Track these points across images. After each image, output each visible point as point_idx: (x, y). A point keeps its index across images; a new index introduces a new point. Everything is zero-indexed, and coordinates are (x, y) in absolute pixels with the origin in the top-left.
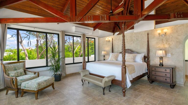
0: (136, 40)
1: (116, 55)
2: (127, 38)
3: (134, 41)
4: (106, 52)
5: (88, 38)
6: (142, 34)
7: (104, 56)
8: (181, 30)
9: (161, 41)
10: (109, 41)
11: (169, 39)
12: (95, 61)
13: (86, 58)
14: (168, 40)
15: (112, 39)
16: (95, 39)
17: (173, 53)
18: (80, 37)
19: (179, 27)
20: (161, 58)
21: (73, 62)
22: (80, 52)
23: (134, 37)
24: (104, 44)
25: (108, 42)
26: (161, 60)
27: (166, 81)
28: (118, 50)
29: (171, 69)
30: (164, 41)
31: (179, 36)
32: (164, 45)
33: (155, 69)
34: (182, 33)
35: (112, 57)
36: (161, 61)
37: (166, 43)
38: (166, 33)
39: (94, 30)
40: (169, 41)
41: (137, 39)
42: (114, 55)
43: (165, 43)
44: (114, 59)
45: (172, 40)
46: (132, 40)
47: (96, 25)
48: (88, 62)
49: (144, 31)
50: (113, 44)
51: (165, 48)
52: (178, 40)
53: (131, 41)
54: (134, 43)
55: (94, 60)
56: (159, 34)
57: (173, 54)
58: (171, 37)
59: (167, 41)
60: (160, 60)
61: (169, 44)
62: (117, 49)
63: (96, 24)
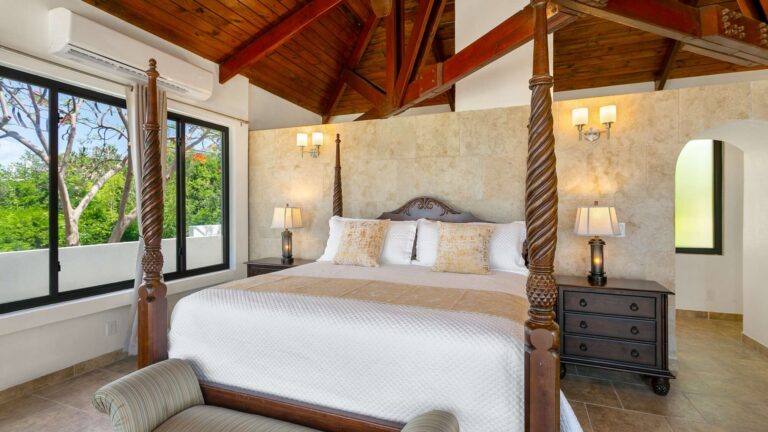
0: (463, 150)
1: (376, 228)
2: (419, 141)
3: (454, 157)
4: (297, 212)
5: (181, 121)
6: (495, 125)
7: (288, 236)
8: (666, 116)
9: (585, 164)
10: (316, 151)
11: (618, 155)
12: (225, 265)
13: (168, 247)
14: (614, 159)
15: (338, 141)
16: (225, 131)
17: (635, 220)
18: (120, 103)
19: (661, 100)
20: (597, 244)
21: (45, 292)
22: (121, 208)
23: (456, 134)
24: (283, 168)
25: (308, 155)
26: (597, 253)
27: (638, 360)
28: (368, 205)
29: (658, 296)
30: (597, 164)
31: (659, 141)
32: (596, 180)
33: (583, 301)
34: (673, 128)
35: (350, 242)
36: (597, 261)
37: (606, 173)
38: (610, 124)
39: (223, 78)
40: (617, 164)
41: (469, 146)
42: (363, 233)
43: (600, 170)
44: (364, 258)
45: (629, 161)
46: (446, 152)
47: (238, 49)
48: (182, 272)
49: (503, 109)
50: (338, 168)
51: (600, 194)
52: (654, 161)
53: (438, 156)
54: (452, 165)
55: (219, 260)
56: (580, 127)
57: (634, 225)
58: (626, 143)
59: (610, 162)
60: (592, 257)
61: (618, 175)
62: (364, 194)
63: (238, 43)
